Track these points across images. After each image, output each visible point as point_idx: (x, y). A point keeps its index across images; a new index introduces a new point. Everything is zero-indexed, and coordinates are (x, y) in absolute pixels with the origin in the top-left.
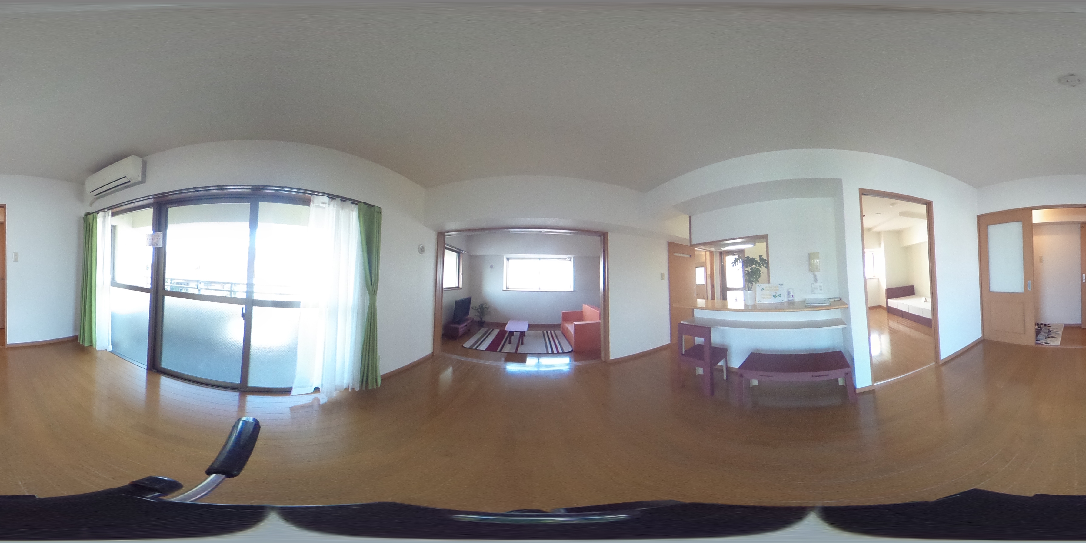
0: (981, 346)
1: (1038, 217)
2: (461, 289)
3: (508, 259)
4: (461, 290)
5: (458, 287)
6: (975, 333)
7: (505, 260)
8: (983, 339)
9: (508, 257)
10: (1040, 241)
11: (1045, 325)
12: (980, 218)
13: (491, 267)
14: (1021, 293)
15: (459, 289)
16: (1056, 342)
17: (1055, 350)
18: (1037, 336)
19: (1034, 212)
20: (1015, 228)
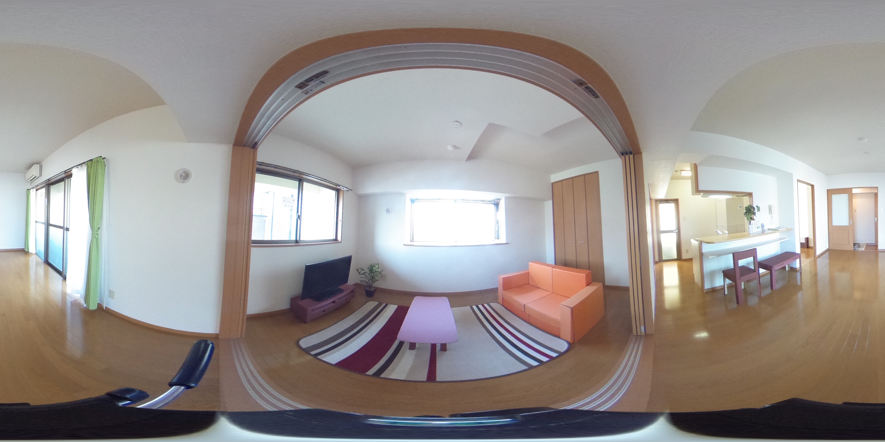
0: (828, 253)
1: (854, 191)
2: (341, 242)
3: (413, 201)
4: (340, 244)
5: (336, 240)
6: (826, 247)
7: (408, 202)
8: (829, 249)
9: (414, 197)
10: (857, 202)
11: (857, 244)
12: (828, 191)
13: (388, 211)
14: (847, 226)
15: (337, 243)
16: (863, 249)
17: (862, 251)
18: (854, 247)
19: (853, 189)
20: (844, 197)
